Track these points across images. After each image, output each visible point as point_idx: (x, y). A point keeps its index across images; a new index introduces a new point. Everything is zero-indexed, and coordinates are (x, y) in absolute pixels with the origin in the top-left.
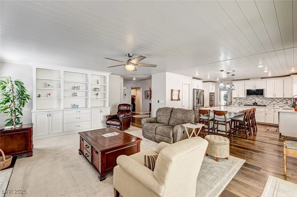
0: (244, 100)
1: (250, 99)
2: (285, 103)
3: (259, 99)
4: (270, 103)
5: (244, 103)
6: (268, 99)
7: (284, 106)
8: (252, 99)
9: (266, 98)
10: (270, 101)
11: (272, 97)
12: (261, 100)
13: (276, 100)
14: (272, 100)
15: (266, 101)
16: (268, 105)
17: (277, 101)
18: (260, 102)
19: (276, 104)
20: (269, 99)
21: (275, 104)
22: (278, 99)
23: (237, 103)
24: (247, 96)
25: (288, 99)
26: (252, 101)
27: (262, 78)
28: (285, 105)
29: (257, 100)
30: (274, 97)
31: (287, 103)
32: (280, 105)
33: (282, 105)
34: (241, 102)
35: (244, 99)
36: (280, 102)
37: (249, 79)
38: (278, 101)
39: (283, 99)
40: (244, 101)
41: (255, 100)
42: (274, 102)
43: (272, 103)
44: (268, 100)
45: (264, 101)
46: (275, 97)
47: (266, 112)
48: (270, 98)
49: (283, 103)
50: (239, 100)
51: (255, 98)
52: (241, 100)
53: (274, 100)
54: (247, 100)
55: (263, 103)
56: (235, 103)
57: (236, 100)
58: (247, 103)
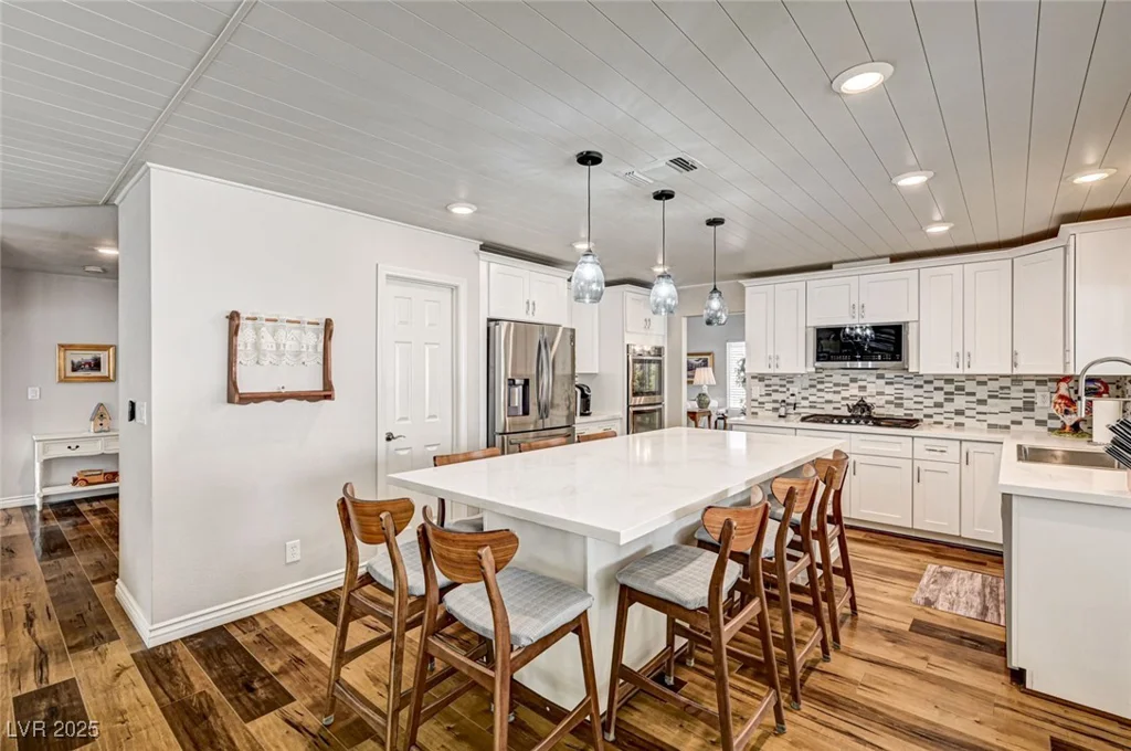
0: (804, 387)
1: (836, 385)
2: (1020, 404)
3: (882, 382)
4: (939, 405)
5: (806, 403)
6: (926, 382)
7: (1013, 422)
8: (846, 380)
9: (917, 375)
10: (939, 397)
11: (949, 369)
12: (889, 390)
13: (970, 386)
14: (950, 388)
15: (919, 391)
16: (931, 416)
17: (974, 394)
18: (888, 402)
19: (972, 413)
20: (931, 382)
21: (968, 413)
22: (979, 383)
23: (770, 406)
24: (819, 364)
25: (1039, 382)
26: (845, 394)
27: (895, 259)
28: (1018, 416)
29: (871, 389)
30: (960, 371)
31: (1029, 406)
32: (992, 420)
33: (1005, 420)
34: (792, 400)
35: (805, 381)
36: (989, 401)
37: (828, 267)
38: (982, 393)
39: (1007, 382)
40: (805, 394)
41: (863, 388)
42: (960, 402)
43: (949, 407)
44: (928, 387)
45: (908, 392)
46: (967, 371)
47: (917, 464)
48: (938, 377)
49: (1005, 405)
50: (781, 386)
51: (859, 377)
52: (788, 386)
53: (961, 389)
54: (819, 390)
55: (900, 405)
56: (763, 403)
57: (767, 386)
58: (818, 406)
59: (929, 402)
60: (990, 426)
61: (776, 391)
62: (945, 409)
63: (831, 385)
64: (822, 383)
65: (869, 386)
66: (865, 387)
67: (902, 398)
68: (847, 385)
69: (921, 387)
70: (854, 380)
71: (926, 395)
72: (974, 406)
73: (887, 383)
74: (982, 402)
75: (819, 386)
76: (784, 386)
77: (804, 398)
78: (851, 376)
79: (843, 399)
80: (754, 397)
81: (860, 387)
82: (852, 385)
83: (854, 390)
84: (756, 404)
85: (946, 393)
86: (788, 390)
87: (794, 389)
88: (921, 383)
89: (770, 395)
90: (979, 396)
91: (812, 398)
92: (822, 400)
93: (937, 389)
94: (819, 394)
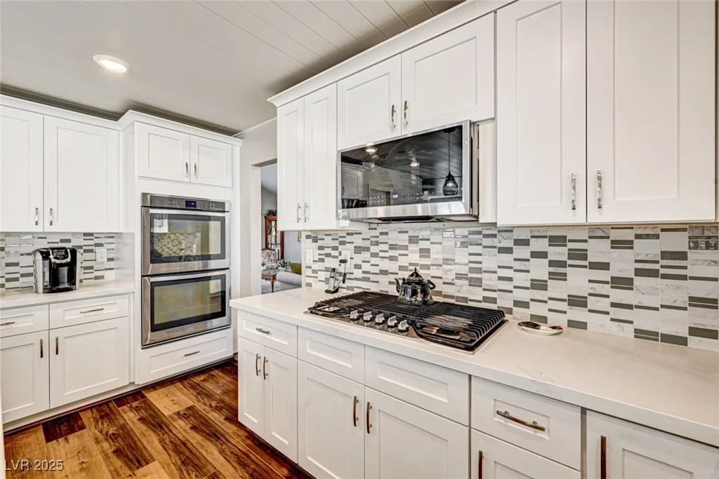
0: (358, 250)
1: (393, 247)
3: (452, 242)
4: (539, 285)
5: (358, 273)
6: (519, 242)
7: (694, 331)
8: (405, 239)
9: (501, 228)
10: (540, 269)
11: (556, 213)
12: (461, 255)
13: (598, 250)
14: (559, 253)
15: (506, 259)
16: (525, 305)
17: (605, 266)
18: (460, 276)
19: (603, 304)
20: (525, 243)
21: (593, 303)
22: (617, 244)
29: (436, 254)
30: (579, 218)
32: (645, 321)
33: (676, 324)
34: (341, 269)
35: (359, 241)
36: (638, 281)
38: (623, 263)
39: (679, 242)
40: (358, 259)
41: (425, 252)
42: (578, 281)
43: (557, 289)
44: (522, 252)
45: (491, 261)
46: (596, 218)
48: (538, 232)
49: (679, 292)
50: (333, 248)
51: (422, 234)
52: (341, 248)
53: (581, 255)
54: (375, 255)
55: (476, 283)
56: (316, 272)
57: (319, 248)
58: (373, 277)
59: (523, 279)
60: (640, 334)
61: (329, 255)
62: (551, 293)
63: (386, 247)
64: (377, 243)
65: (433, 248)
66: (428, 250)
67: (479, 271)
68: (406, 248)
69: (508, 250)
70: (414, 240)
71: (517, 265)
72: (606, 289)
73: (458, 245)
74: (622, 283)
75: (374, 249)
76: (337, 248)
77: (358, 267)
78: (411, 233)
79: (399, 268)
80: (309, 263)
81: (421, 250)
82: (412, 247)
83: (413, 257)
84: (311, 272)
85: (552, 264)
86: (340, 254)
87: (347, 252)
88: (510, 244)
89: (322, 260)
90: (617, 270)
91: (366, 267)
92: (376, 270)
93: (536, 255)
94: (374, 260)
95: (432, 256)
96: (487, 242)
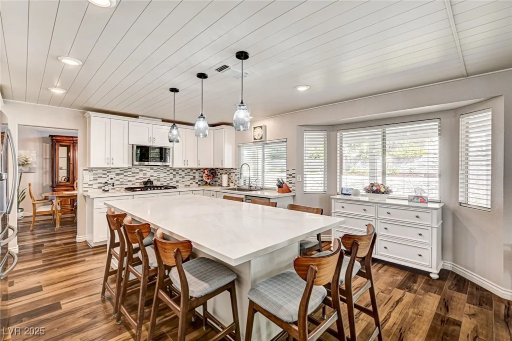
0: (118, 174)
1: (133, 173)
2: (192, 177)
3: (153, 171)
4: (171, 179)
5: (118, 183)
7: (191, 184)
8: (138, 170)
12: (155, 174)
13: (180, 172)
14: (174, 173)
15: (165, 174)
21: (180, 182)
23: (97, 186)
25: (197, 170)
26: (137, 177)
27: (163, 121)
28: (192, 181)
31: (194, 178)
32: (186, 183)
33: (189, 183)
34: (110, 182)
35: (118, 171)
36: (185, 177)
37: (136, 117)
39: (189, 170)
40: (118, 177)
41: (145, 174)
42: (178, 178)
43: (174, 180)
44: (168, 173)
49: (189, 178)
50: (104, 174)
51: (144, 169)
52: (108, 174)
53: (177, 173)
54: (126, 176)
55: (159, 181)
56: (92, 185)
57: (94, 174)
58: (124, 183)
59: (168, 179)
60: (186, 185)
61: (101, 177)
62: (174, 181)
63: (131, 173)
64: (127, 172)
65: (147, 173)
66: (146, 173)
67: (159, 178)
68: (138, 173)
69: (166, 173)
70: (141, 171)
71: (168, 176)
72: (181, 179)
73: (154, 172)
74: (183, 177)
75: (125, 174)
76: (106, 174)
77: (116, 180)
78: (140, 169)
79: (137, 179)
80: (85, 181)
81: (144, 173)
82: (140, 173)
83: (141, 175)
84: (87, 185)
85: (174, 175)
86: (108, 176)
87: (112, 175)
88: (166, 171)
89: (96, 180)
90: (183, 175)
91: (121, 180)
92: (127, 181)
93: (171, 173)
94: (125, 178)
95: (147, 175)
96: (161, 171)
